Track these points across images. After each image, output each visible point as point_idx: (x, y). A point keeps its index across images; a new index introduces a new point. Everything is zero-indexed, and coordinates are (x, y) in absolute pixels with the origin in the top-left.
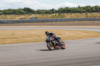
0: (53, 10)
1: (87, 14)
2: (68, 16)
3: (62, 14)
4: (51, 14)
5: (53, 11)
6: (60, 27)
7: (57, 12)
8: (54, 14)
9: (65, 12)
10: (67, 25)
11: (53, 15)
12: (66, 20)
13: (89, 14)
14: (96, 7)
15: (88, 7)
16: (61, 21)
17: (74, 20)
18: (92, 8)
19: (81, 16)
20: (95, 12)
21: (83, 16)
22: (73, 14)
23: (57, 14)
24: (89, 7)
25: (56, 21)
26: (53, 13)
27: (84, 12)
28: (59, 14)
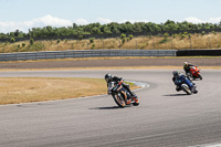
0: (17, 34)
1: (91, 41)
2: (51, 46)
3: (38, 42)
4: (12, 42)
5: (16, 36)
6: (33, 70)
7: (26, 37)
8: (20, 43)
9: (44, 38)
10: (48, 66)
11: (17, 44)
12: (47, 56)
13: (97, 42)
14: (112, 26)
15: (94, 25)
16: (36, 57)
17: (65, 55)
18: (102, 29)
19: (80, 45)
20: (109, 36)
21: (84, 45)
22: (62, 43)
23: (27, 43)
24: (98, 25)
25: (26, 58)
26: (17, 40)
27: (85, 37)
28: (31, 42)
